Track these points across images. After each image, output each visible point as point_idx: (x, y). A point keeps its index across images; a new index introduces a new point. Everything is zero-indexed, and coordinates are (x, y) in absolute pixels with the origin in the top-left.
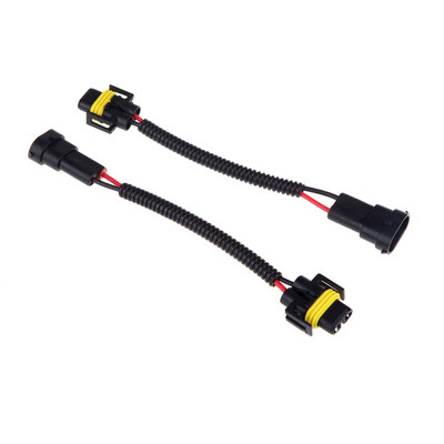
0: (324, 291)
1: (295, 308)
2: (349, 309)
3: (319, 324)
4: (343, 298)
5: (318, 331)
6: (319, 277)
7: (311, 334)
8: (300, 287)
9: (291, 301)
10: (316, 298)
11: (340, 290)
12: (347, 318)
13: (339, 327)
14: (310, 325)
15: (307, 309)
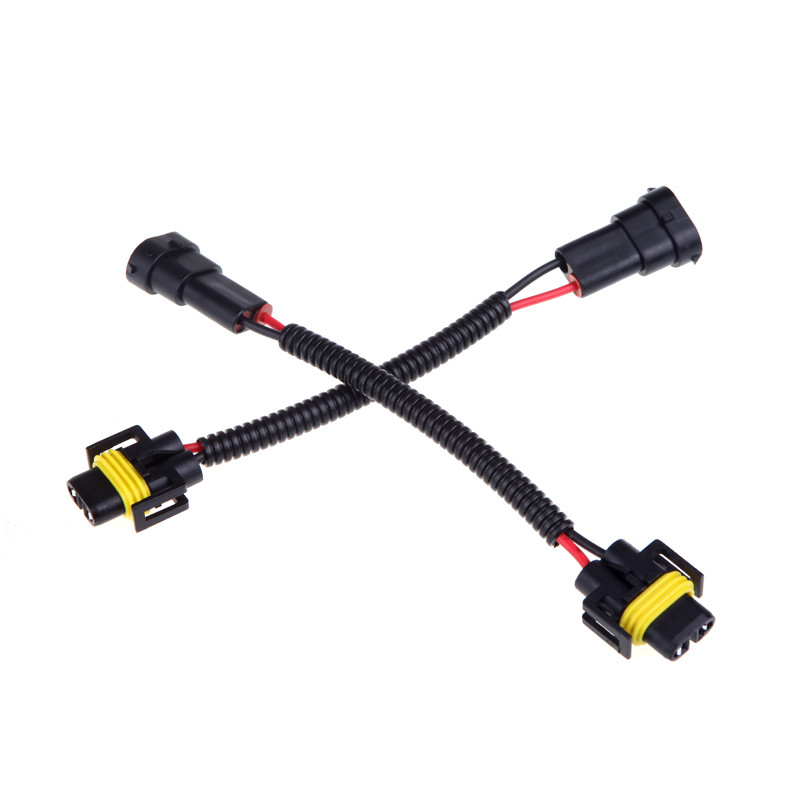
0: (663, 573)
1: (603, 600)
2: (709, 615)
3: (648, 637)
4: (699, 592)
5: (643, 651)
6: (657, 547)
7: (628, 655)
8: (615, 560)
9: (595, 586)
10: (646, 585)
11: (696, 577)
12: (702, 633)
13: (685, 648)
14: (629, 636)
15: (626, 604)
